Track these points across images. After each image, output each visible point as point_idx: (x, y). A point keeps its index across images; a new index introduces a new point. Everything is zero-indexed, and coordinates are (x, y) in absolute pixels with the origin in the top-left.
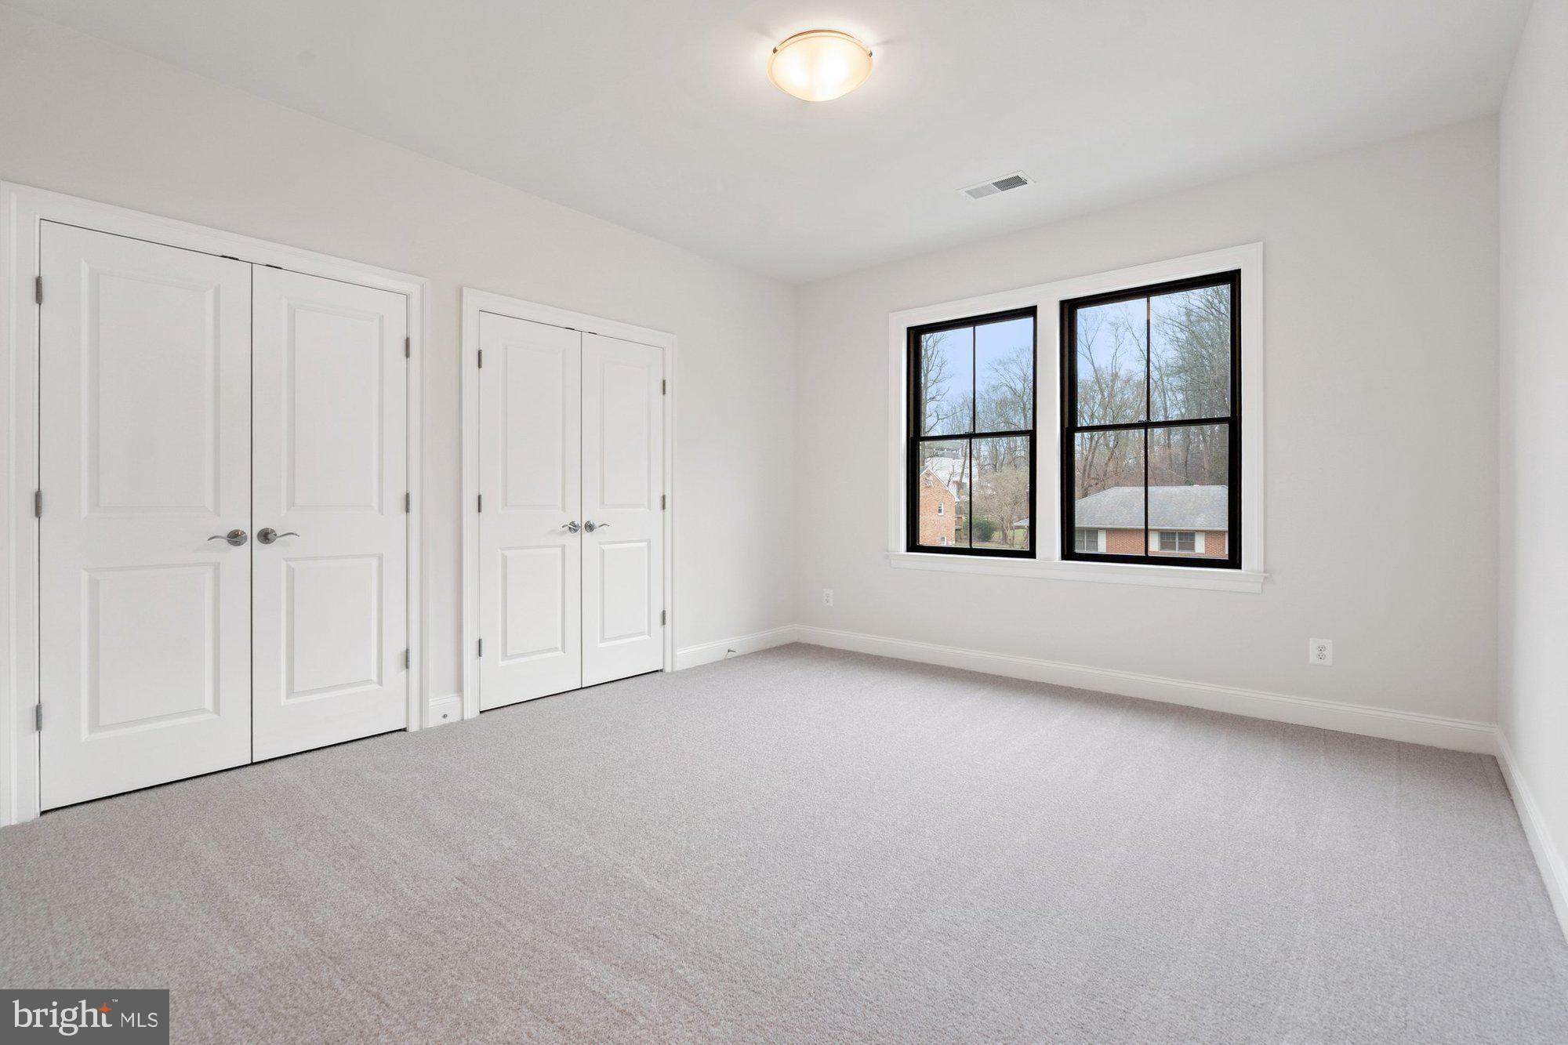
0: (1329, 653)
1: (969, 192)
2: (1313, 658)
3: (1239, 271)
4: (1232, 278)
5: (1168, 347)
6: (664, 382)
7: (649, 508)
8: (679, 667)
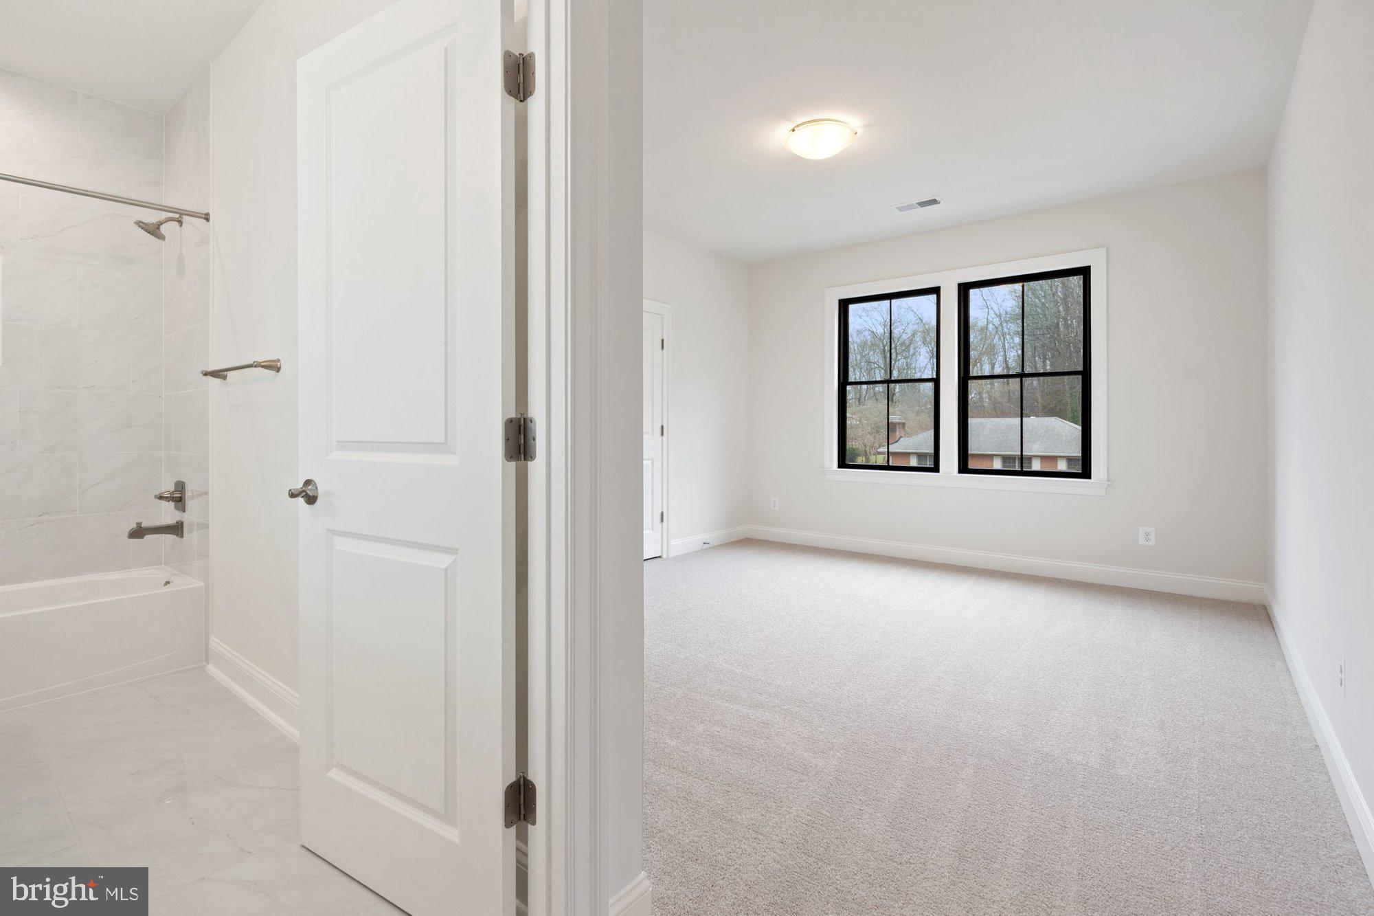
0: (1152, 537)
1: (898, 208)
2: (1142, 542)
3: (1089, 267)
4: (1085, 272)
5: (1007, 297)
6: (663, 341)
7: (653, 435)
8: (672, 555)
